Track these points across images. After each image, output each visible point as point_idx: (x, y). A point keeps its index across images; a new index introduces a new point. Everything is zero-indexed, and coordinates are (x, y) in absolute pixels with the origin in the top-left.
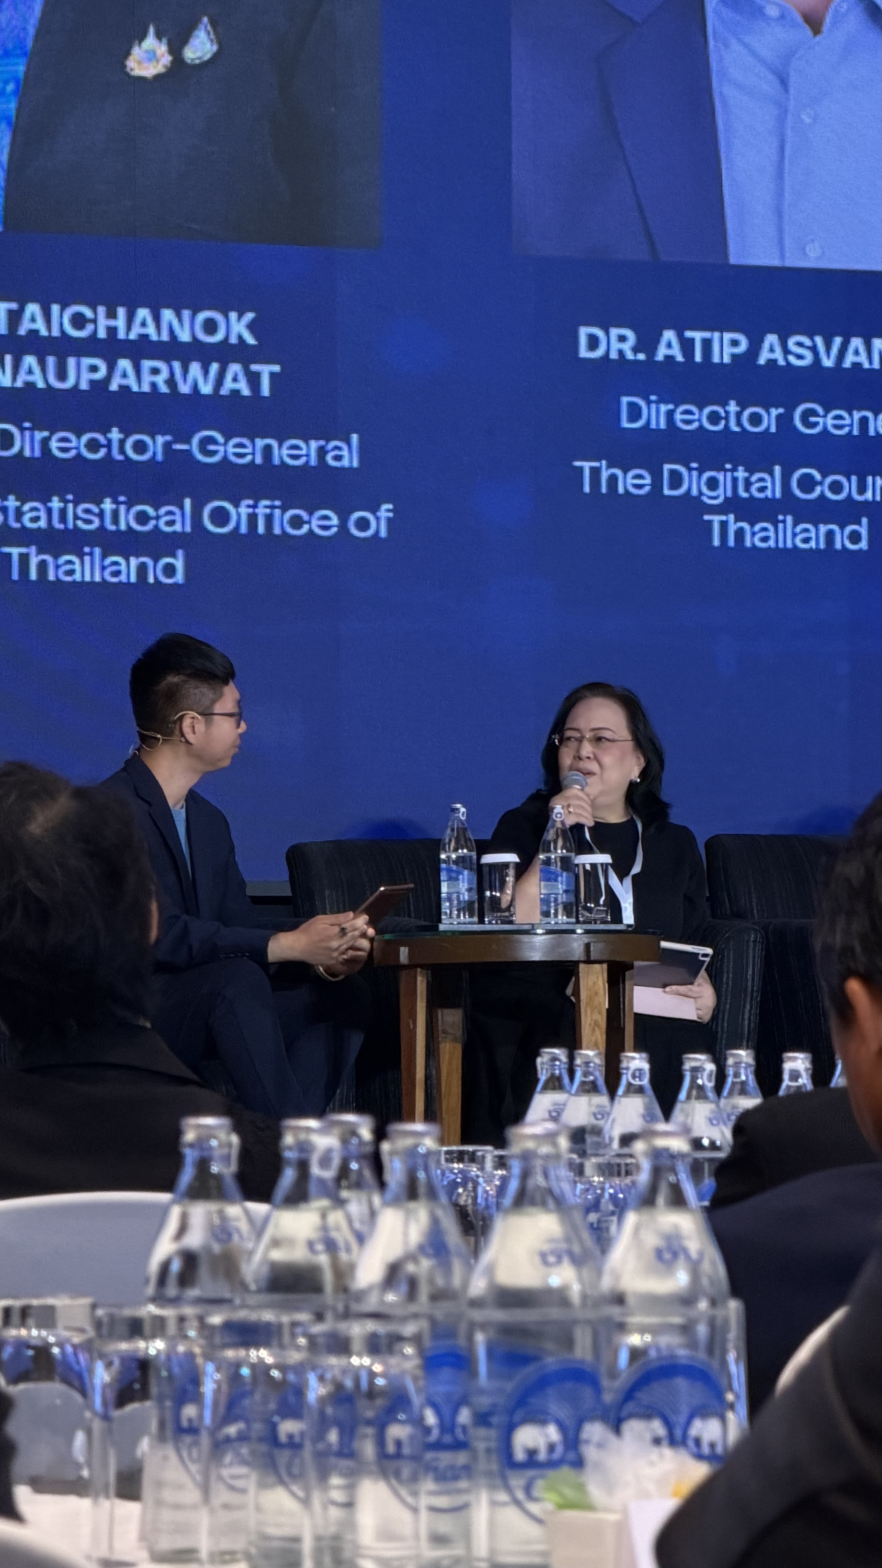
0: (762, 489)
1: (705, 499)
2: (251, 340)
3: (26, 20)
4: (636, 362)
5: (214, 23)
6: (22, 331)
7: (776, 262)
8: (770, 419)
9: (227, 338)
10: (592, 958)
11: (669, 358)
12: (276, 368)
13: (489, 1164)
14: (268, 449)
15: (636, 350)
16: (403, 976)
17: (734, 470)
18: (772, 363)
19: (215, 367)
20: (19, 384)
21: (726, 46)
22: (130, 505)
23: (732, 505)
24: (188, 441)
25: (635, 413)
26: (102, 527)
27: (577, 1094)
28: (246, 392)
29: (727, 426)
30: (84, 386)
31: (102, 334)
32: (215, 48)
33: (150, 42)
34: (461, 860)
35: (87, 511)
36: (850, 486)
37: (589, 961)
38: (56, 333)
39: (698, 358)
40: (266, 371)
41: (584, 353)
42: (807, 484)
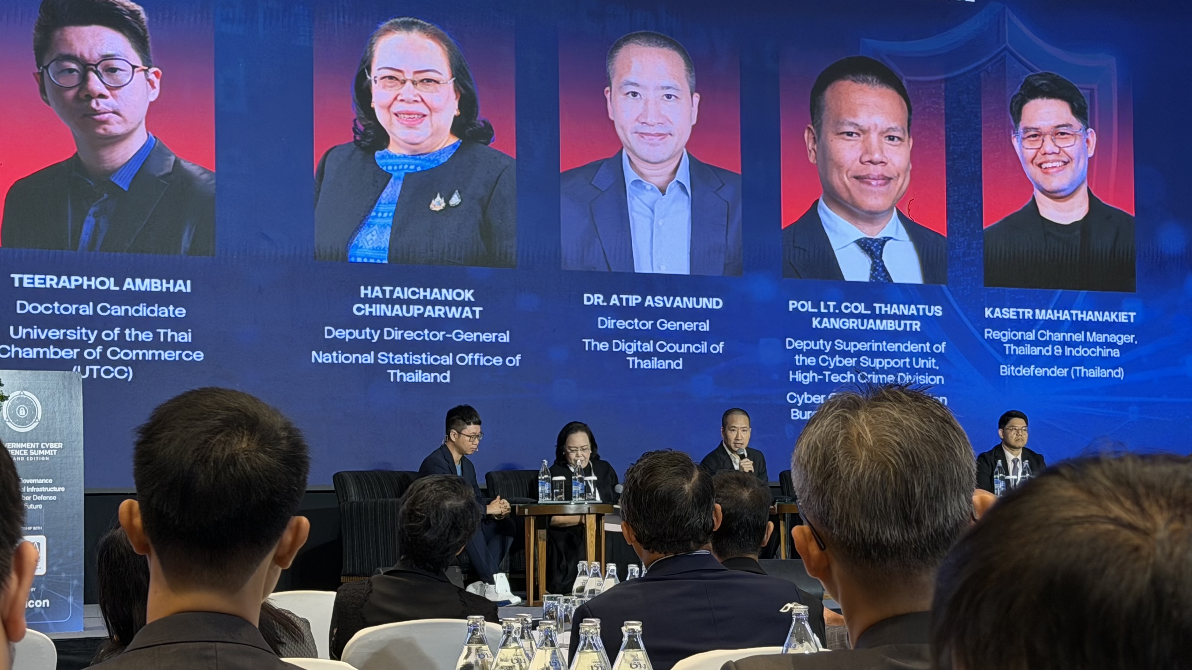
0: (646, 349)
1: (627, 352)
2: (472, 299)
3: (395, 192)
4: (603, 306)
5: (460, 193)
6: (394, 297)
7: (650, 272)
8: (649, 325)
9: (464, 299)
10: (591, 512)
11: (615, 304)
12: (481, 309)
13: (562, 601)
14: (478, 337)
15: (603, 302)
16: (526, 519)
17: (637, 342)
18: (649, 306)
19: (460, 309)
20: (393, 315)
21: (633, 199)
22: (431, 355)
23: (636, 354)
24: (451, 334)
25: (603, 323)
26: (422, 363)
27: (591, 577)
28: (471, 317)
29: (634, 328)
30: (416, 315)
31: (422, 298)
32: (460, 201)
33: (438, 198)
34: (545, 479)
35: (417, 358)
36: (676, 347)
37: (589, 513)
38: (406, 297)
39: (624, 304)
40: (477, 309)
41: (586, 303)
42: (662, 347)
